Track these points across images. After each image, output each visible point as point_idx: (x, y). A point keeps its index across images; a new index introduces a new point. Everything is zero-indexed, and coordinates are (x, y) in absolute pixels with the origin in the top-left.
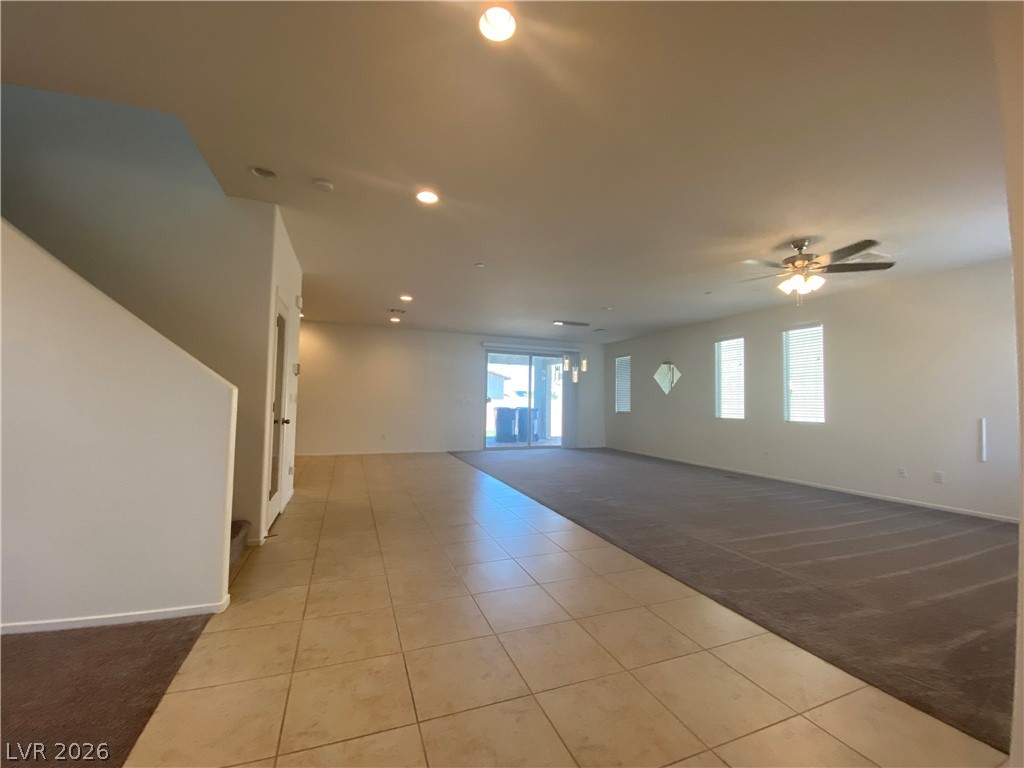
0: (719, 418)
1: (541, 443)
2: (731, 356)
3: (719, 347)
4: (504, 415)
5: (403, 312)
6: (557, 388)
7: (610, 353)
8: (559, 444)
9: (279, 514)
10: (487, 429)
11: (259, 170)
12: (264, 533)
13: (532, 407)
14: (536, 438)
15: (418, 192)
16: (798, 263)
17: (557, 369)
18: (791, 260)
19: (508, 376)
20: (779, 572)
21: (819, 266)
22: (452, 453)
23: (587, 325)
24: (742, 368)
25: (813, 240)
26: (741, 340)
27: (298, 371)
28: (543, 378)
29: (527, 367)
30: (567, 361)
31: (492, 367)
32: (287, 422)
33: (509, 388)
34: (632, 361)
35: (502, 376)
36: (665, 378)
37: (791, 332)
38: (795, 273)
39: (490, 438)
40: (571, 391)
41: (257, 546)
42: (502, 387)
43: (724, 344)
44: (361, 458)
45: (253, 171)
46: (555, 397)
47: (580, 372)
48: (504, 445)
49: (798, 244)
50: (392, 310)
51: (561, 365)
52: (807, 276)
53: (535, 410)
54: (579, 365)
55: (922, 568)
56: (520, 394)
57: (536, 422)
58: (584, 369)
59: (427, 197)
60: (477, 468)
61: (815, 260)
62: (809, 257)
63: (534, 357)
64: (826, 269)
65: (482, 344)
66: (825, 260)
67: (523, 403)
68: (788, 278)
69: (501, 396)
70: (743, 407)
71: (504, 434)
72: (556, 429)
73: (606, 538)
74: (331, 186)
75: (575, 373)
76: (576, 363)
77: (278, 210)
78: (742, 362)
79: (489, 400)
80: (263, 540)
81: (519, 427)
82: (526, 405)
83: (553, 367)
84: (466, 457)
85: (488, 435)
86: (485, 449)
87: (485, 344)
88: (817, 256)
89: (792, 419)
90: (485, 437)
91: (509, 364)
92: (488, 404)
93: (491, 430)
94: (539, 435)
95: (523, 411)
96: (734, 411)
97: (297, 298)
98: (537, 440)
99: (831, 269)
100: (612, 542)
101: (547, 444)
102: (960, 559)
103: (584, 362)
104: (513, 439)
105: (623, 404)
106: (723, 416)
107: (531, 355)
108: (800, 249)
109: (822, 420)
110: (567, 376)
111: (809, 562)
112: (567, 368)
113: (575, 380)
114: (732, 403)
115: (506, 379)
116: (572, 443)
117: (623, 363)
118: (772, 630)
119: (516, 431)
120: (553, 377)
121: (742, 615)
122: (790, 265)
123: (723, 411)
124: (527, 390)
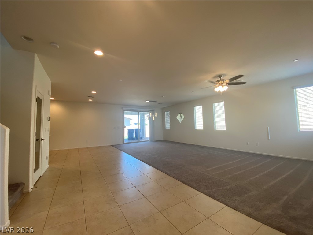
0: (196, 130)
1: (143, 140)
2: (198, 111)
3: (195, 108)
4: (130, 132)
5: (93, 97)
6: (147, 122)
7: (163, 111)
8: (149, 140)
9: (41, 176)
10: (125, 136)
11: (25, 38)
12: (31, 186)
13: (140, 128)
14: (141, 138)
15: (95, 51)
16: (220, 82)
17: (147, 116)
18: (218, 81)
19: (131, 118)
20: (223, 181)
21: (226, 83)
22: (113, 146)
23: (157, 102)
24: (202, 114)
25: (224, 75)
26: (201, 106)
27: (49, 119)
28: (143, 119)
29: (138, 115)
30: (151, 113)
31: (126, 116)
32: (43, 140)
33: (132, 122)
34: (170, 113)
35: (129, 119)
36: (180, 118)
37: (215, 104)
38: (219, 85)
39: (126, 139)
40: (152, 123)
41: (28, 193)
42: (130, 122)
43: (196, 107)
44: (78, 150)
45: (23, 38)
46: (147, 125)
47: (155, 117)
48: (131, 141)
49: (220, 76)
50: (89, 97)
51: (149, 115)
52: (223, 86)
53: (141, 129)
54: (155, 115)
55: (261, 174)
56: (136, 124)
57: (141, 133)
58: (156, 116)
59: (99, 53)
60: (121, 150)
61: (225, 81)
62: (223, 80)
63: (140, 112)
64: (228, 84)
65: (122, 108)
66: (228, 81)
67: (137, 127)
68: (218, 87)
69: (129, 125)
70: (202, 126)
71: (131, 138)
72: (148, 135)
73: (167, 174)
74: (58, 46)
75: (153, 117)
76: (153, 114)
77: (36, 55)
78: (202, 113)
79: (125, 127)
80: (30, 190)
81: (135, 135)
82: (138, 128)
83: (146, 115)
84: (118, 147)
85: (125, 138)
86: (124, 143)
87: (123, 108)
88: (225, 80)
89: (216, 129)
90: (124, 139)
91: (132, 115)
92: (125, 128)
93: (126, 136)
94: (142, 138)
95: (136, 130)
96: (200, 127)
97: (48, 91)
98: (142, 139)
99: (229, 84)
100: (169, 175)
101: (145, 140)
102: (269, 170)
103: (156, 114)
104: (134, 139)
105: (168, 126)
106: (197, 129)
107: (139, 111)
108: (220, 78)
109: (225, 129)
110: (151, 118)
111: (230, 176)
112: (151, 116)
113: (153, 119)
114: (199, 125)
115: (131, 119)
116: (153, 139)
117: (167, 113)
118: (227, 205)
119: (135, 137)
120: (146, 119)
121: (216, 200)
122: (218, 83)
123: (197, 127)
124: (138, 123)
